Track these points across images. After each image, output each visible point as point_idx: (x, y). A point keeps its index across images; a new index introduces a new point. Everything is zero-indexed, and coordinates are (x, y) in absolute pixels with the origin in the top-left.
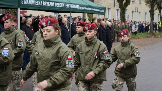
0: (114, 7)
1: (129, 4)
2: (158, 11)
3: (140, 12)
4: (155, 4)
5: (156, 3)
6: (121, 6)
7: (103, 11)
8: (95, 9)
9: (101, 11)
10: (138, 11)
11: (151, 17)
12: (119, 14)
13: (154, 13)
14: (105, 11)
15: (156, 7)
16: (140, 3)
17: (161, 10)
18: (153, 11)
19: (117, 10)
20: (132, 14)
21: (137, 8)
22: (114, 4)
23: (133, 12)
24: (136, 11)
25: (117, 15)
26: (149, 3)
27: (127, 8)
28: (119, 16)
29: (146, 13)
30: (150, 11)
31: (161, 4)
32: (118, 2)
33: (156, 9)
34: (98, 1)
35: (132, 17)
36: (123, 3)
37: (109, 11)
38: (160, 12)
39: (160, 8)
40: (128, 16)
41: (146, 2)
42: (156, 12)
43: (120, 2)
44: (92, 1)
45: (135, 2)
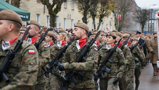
0: (44, 13)
1: (60, 11)
2: (92, 19)
3: (72, 20)
4: (89, 12)
5: (90, 10)
6: (51, 12)
7: (27, 17)
9: (25, 17)
10: (70, 19)
12: (49, 20)
13: (87, 21)
14: (29, 17)
15: (90, 15)
16: (73, 10)
17: (94, 18)
18: (86, 19)
19: (48, 16)
20: (64, 21)
21: (69, 16)
23: (65, 19)
24: (68, 19)
25: (48, 23)
26: (82, 10)
27: (57, 15)
28: (49, 23)
29: (79, 21)
30: (83, 19)
31: (94, 11)
32: (47, 7)
33: (89, 17)
34: (25, 6)
35: (64, 24)
36: (53, 9)
37: (38, 17)
38: (94, 20)
39: (94, 16)
40: (60, 23)
41: (79, 9)
42: (90, 20)
43: (49, 7)
44: (18, 6)
45: (67, 9)
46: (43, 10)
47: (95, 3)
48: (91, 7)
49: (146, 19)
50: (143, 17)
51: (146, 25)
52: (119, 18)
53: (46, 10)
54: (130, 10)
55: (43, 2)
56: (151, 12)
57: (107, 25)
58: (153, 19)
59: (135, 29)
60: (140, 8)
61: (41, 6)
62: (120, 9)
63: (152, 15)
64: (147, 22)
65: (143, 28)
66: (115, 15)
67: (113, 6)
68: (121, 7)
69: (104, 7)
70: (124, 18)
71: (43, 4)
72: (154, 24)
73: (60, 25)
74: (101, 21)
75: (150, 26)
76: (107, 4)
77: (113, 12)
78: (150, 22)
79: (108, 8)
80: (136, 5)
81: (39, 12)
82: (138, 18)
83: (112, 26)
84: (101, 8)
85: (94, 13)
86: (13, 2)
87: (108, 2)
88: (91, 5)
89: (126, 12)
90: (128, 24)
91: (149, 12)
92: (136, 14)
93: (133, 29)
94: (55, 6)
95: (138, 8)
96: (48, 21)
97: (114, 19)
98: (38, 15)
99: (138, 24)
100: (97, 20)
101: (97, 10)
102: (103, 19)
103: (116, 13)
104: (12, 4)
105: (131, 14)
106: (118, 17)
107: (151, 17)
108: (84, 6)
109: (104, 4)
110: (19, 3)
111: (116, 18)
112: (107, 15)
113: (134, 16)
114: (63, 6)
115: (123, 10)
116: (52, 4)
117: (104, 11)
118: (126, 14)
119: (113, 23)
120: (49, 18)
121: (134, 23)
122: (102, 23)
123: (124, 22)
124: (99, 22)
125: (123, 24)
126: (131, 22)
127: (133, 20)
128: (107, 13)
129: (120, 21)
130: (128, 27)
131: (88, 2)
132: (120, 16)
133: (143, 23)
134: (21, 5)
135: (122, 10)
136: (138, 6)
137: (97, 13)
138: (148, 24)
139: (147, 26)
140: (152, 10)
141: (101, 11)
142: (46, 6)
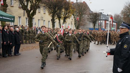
0: (24, 16)
1: (35, 14)
2: (58, 20)
3: (44, 21)
4: (56, 15)
5: (57, 14)
6: (29, 15)
7: (13, 19)
8: (6, 17)
9: (11, 19)
10: (43, 20)
11: (52, 24)
12: (28, 21)
13: (55, 21)
14: (14, 19)
15: (57, 17)
16: (45, 13)
17: (60, 19)
18: (54, 20)
19: (26, 18)
20: (39, 21)
21: (42, 18)
22: (24, 14)
23: (39, 20)
24: (41, 20)
25: (26, 23)
26: (51, 14)
27: (33, 17)
28: (28, 23)
29: (49, 21)
30: (52, 20)
31: (60, 15)
33: (56, 19)
34: (10, 11)
35: (39, 24)
36: (31, 13)
37: (19, 19)
38: (59, 21)
39: (59, 18)
40: (35, 23)
41: (49, 13)
42: (57, 21)
43: (28, 12)
44: (5, 11)
45: (41, 13)
46: (23, 14)
47: (60, 9)
48: (58, 12)
49: (97, 20)
50: (95, 18)
51: (96, 24)
52: (78, 19)
53: (25, 14)
54: (85, 13)
55: (23, 9)
56: (100, 14)
57: (69, 24)
58: (101, 20)
59: (89, 27)
60: (93, 12)
61: (22, 11)
62: (78, 13)
63: (101, 17)
64: (98, 22)
65: (94, 26)
66: (74, 17)
67: (73, 11)
68: (79, 11)
69: (67, 12)
70: (81, 19)
71: (23, 10)
72: (102, 23)
73: (35, 24)
74: (64, 21)
75: (99, 24)
76: (69, 9)
77: (73, 15)
78: (99, 22)
79: (69, 12)
80: (90, 10)
81: (20, 15)
82: (91, 19)
83: (72, 25)
84: (65, 12)
85: (60, 16)
86: (2, 9)
87: (69, 8)
88: (57, 10)
89: (83, 15)
90: (84, 23)
91: (99, 15)
92: (90, 16)
93: (88, 27)
94: (32, 11)
95: (91, 12)
96: (26, 21)
97: (74, 20)
98: (20, 17)
99: (91, 23)
100: (62, 21)
101: (62, 13)
102: (66, 20)
103: (75, 16)
104: (1, 10)
105: (86, 16)
106: (76, 18)
107: (100, 18)
108: (52, 11)
109: (67, 9)
110: (6, 9)
111: (75, 20)
112: (69, 17)
113: (88, 17)
114: (37, 11)
115: (81, 13)
116: (29, 10)
117: (66, 14)
118: (82, 16)
119: (73, 23)
120: (28, 19)
121: (88, 22)
122: (66, 23)
123: (81, 22)
124: (63, 22)
125: (81, 23)
126: (86, 22)
127: (88, 20)
128: (68, 16)
129: (78, 21)
130: (84, 25)
131: (55, 8)
132: (78, 17)
133: (94, 23)
134: (7, 10)
135: (79, 13)
136: (91, 11)
137: (62, 15)
138: (98, 23)
139: (98, 25)
140: (101, 13)
141: (65, 14)
142: (25, 11)
